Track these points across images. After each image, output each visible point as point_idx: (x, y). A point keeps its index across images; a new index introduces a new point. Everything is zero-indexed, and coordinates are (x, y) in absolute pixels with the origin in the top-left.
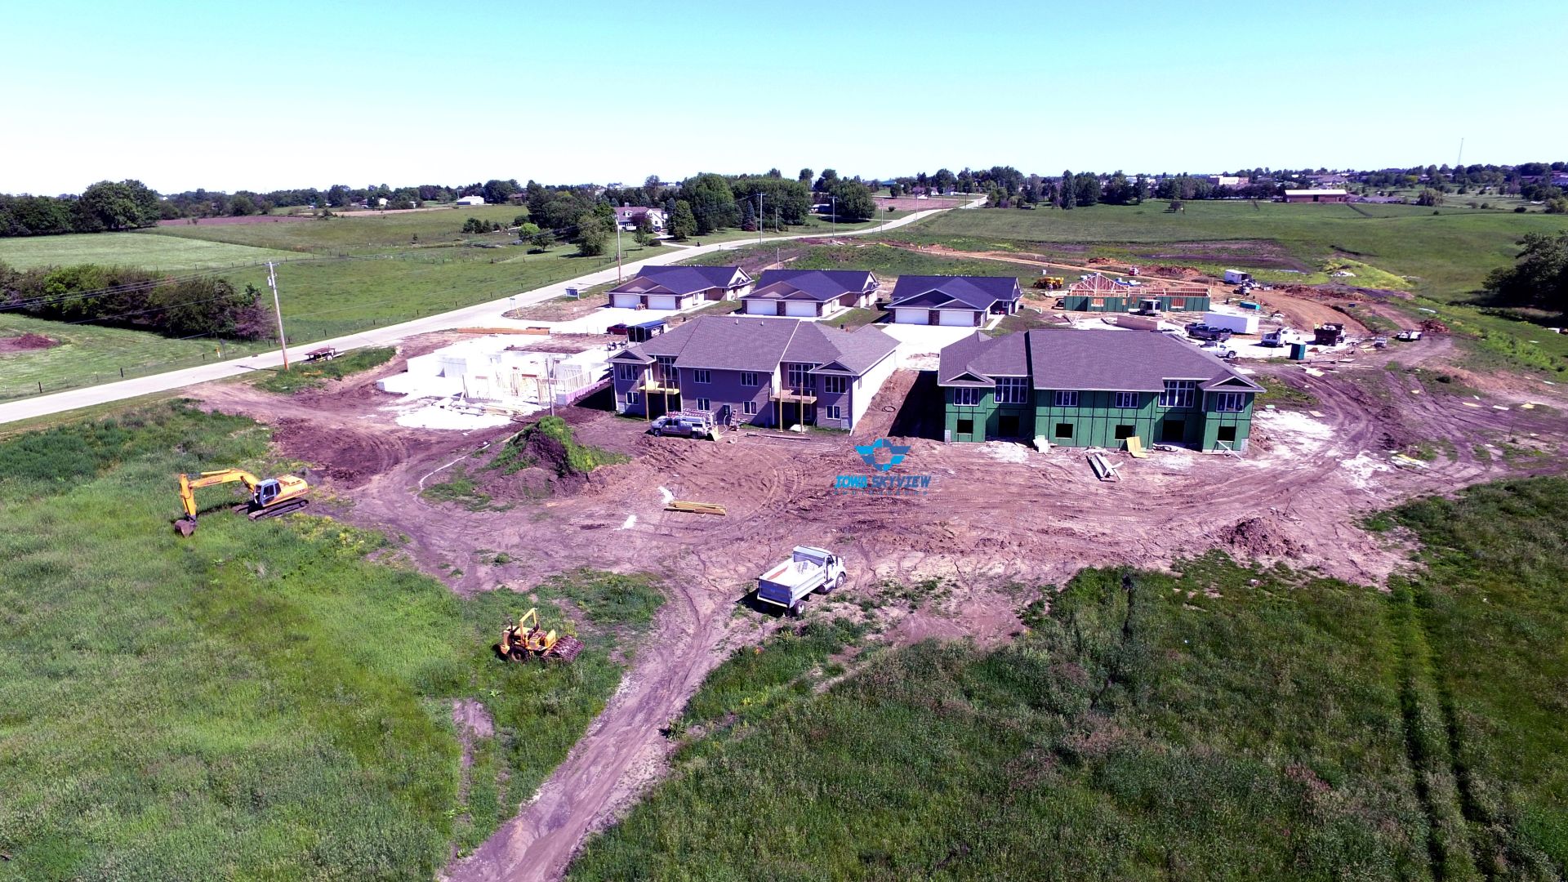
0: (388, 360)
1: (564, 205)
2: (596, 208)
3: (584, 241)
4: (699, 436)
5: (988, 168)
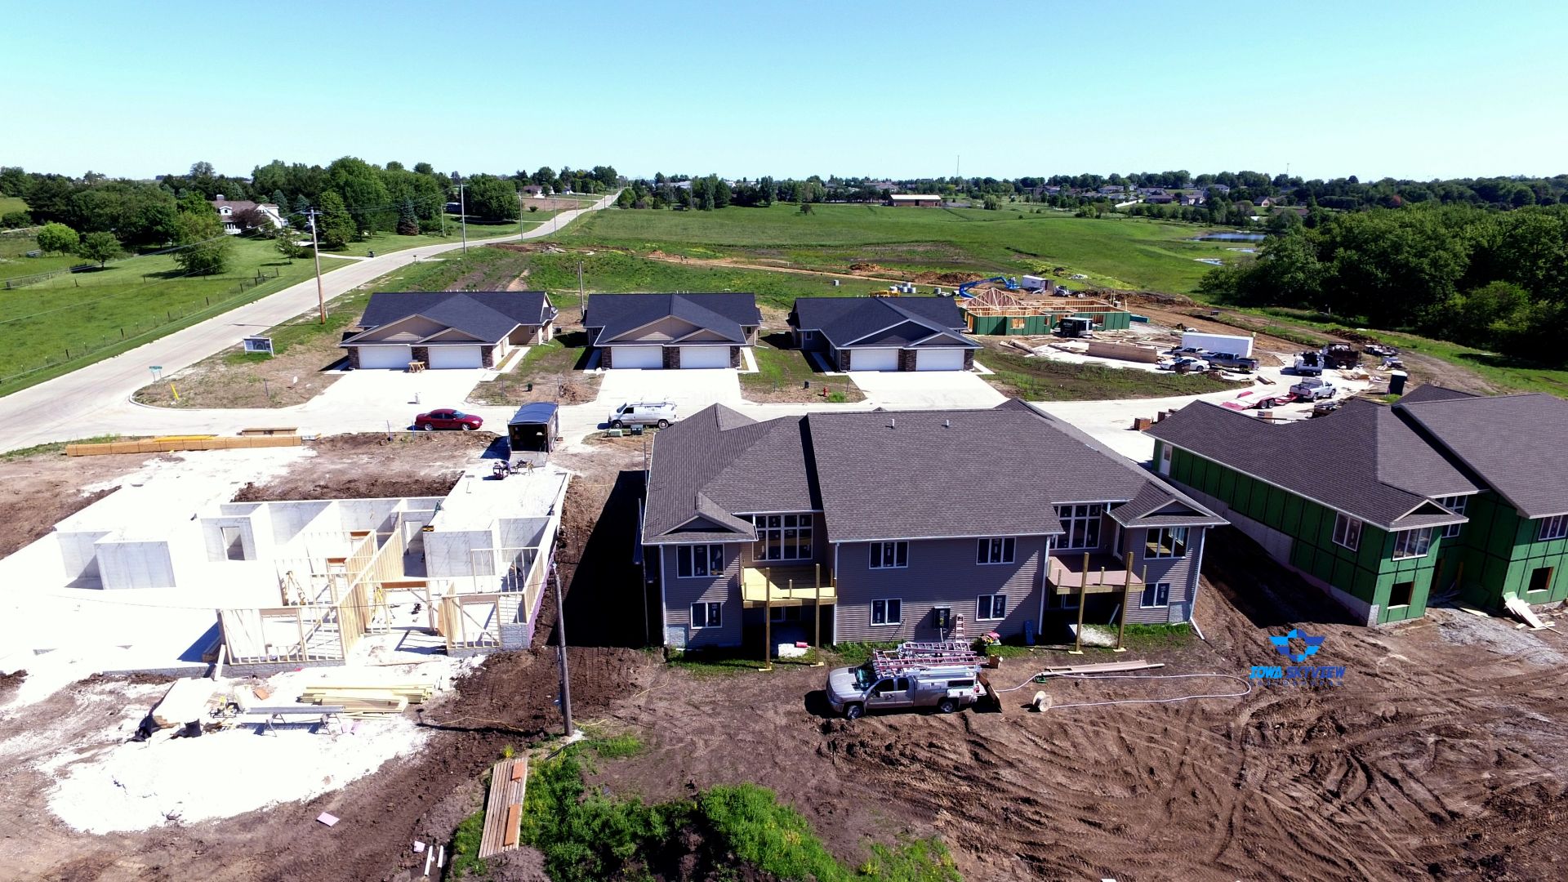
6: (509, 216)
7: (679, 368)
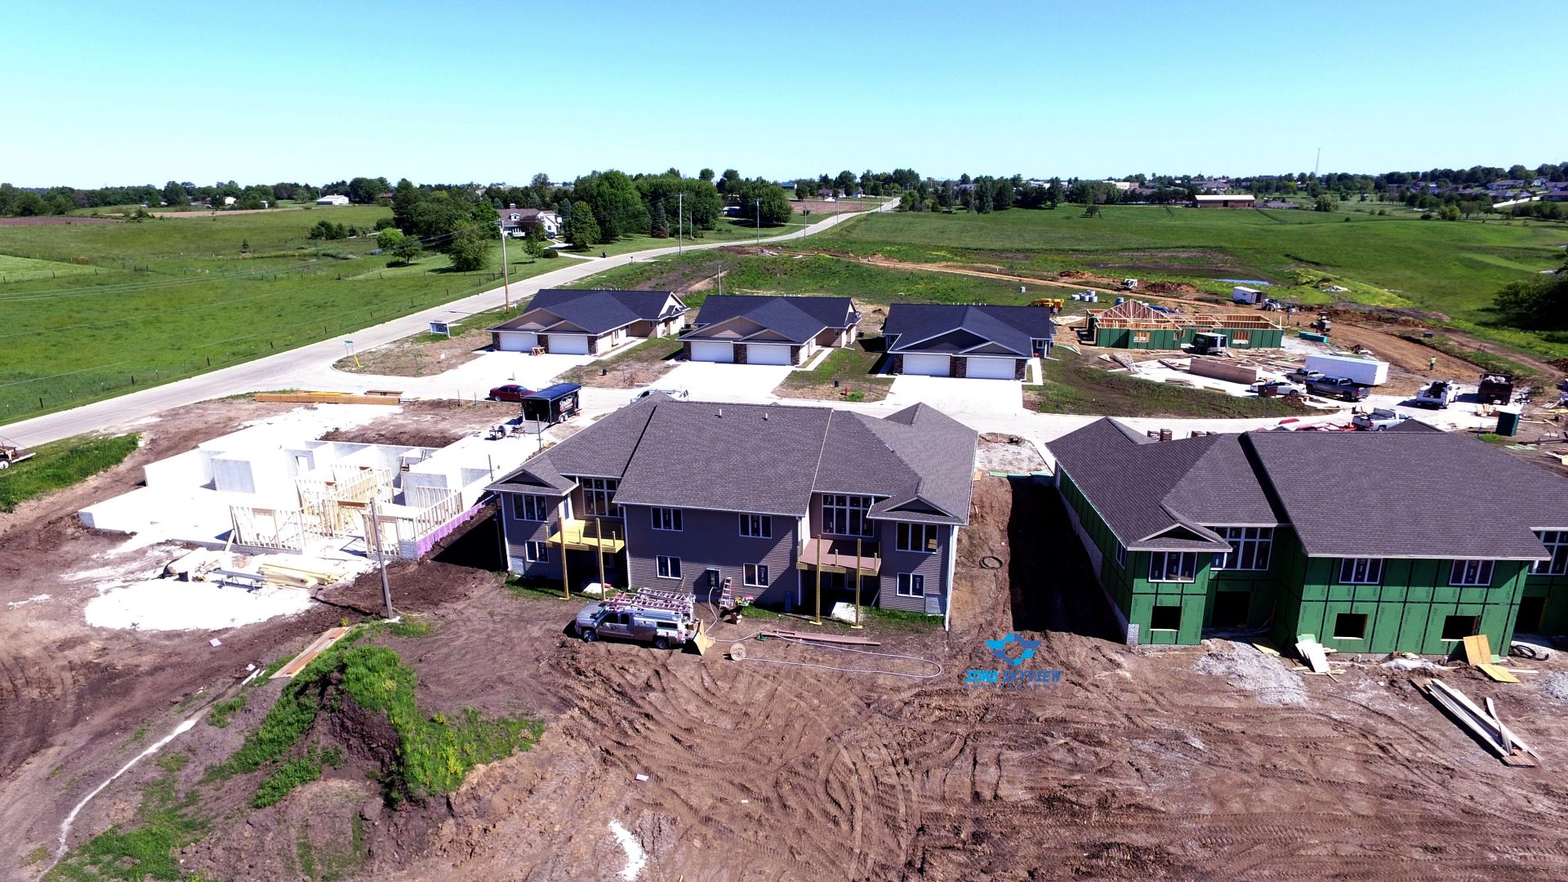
0: (119, 461)
1: (436, 206)
2: (474, 210)
3: (459, 253)
4: (670, 644)
5: (890, 171)
6: (778, 219)
7: (746, 363)
